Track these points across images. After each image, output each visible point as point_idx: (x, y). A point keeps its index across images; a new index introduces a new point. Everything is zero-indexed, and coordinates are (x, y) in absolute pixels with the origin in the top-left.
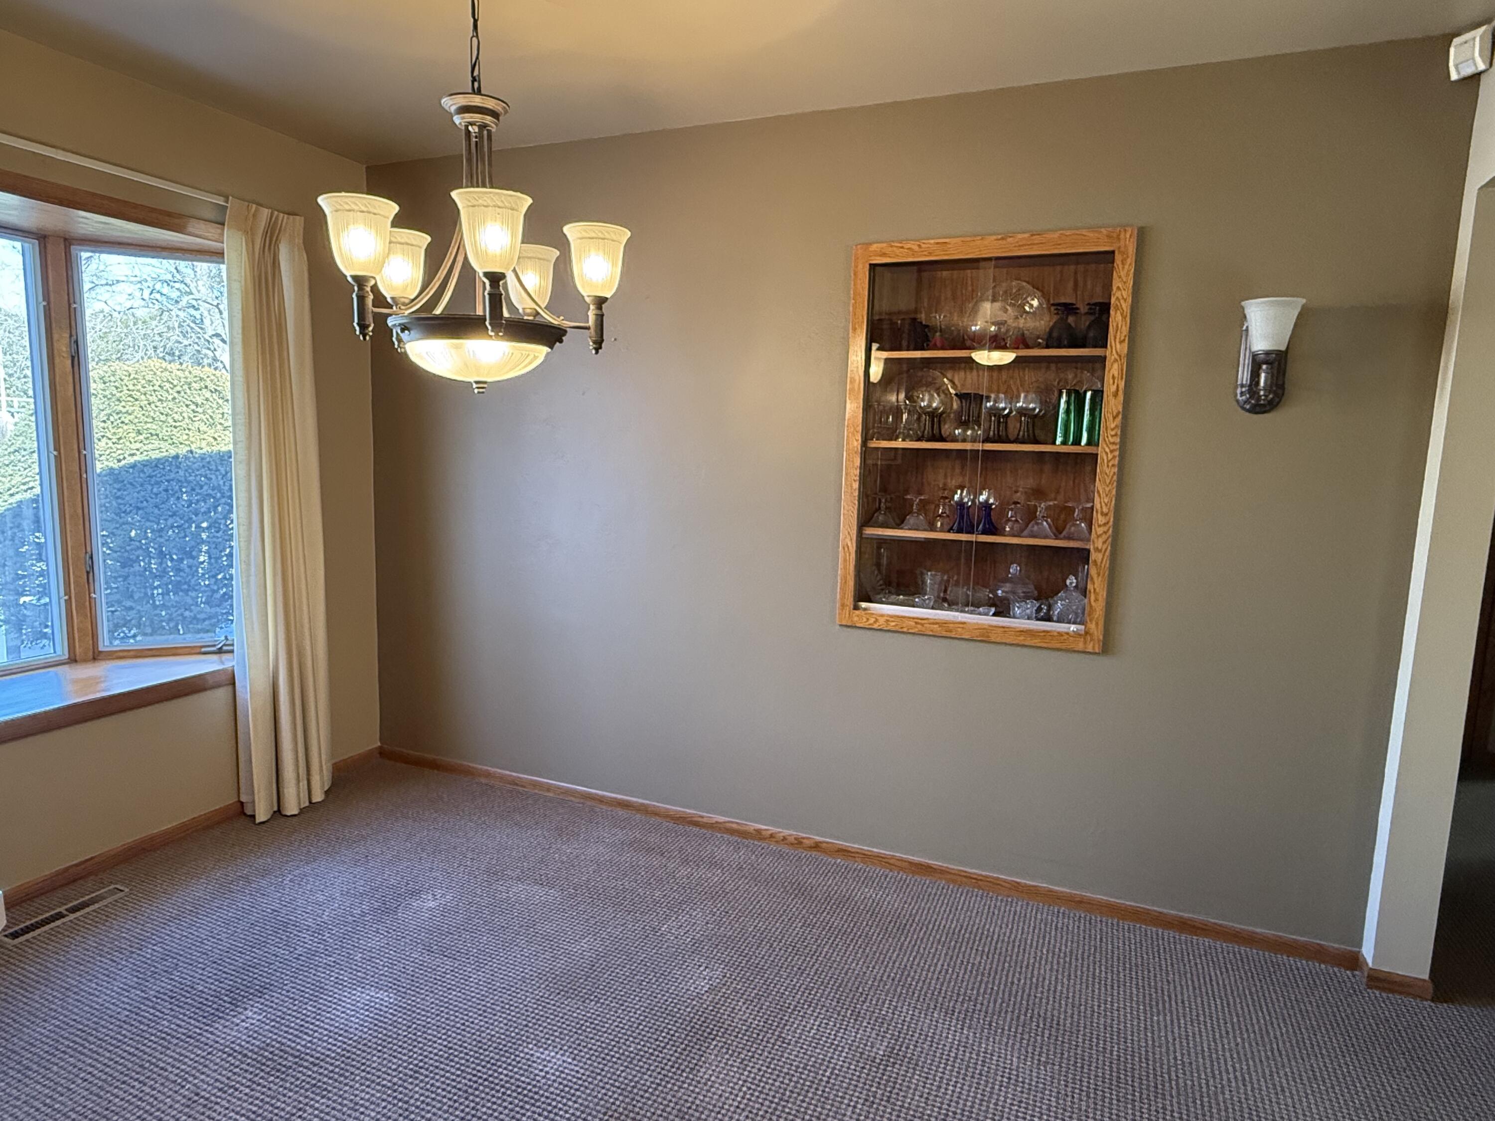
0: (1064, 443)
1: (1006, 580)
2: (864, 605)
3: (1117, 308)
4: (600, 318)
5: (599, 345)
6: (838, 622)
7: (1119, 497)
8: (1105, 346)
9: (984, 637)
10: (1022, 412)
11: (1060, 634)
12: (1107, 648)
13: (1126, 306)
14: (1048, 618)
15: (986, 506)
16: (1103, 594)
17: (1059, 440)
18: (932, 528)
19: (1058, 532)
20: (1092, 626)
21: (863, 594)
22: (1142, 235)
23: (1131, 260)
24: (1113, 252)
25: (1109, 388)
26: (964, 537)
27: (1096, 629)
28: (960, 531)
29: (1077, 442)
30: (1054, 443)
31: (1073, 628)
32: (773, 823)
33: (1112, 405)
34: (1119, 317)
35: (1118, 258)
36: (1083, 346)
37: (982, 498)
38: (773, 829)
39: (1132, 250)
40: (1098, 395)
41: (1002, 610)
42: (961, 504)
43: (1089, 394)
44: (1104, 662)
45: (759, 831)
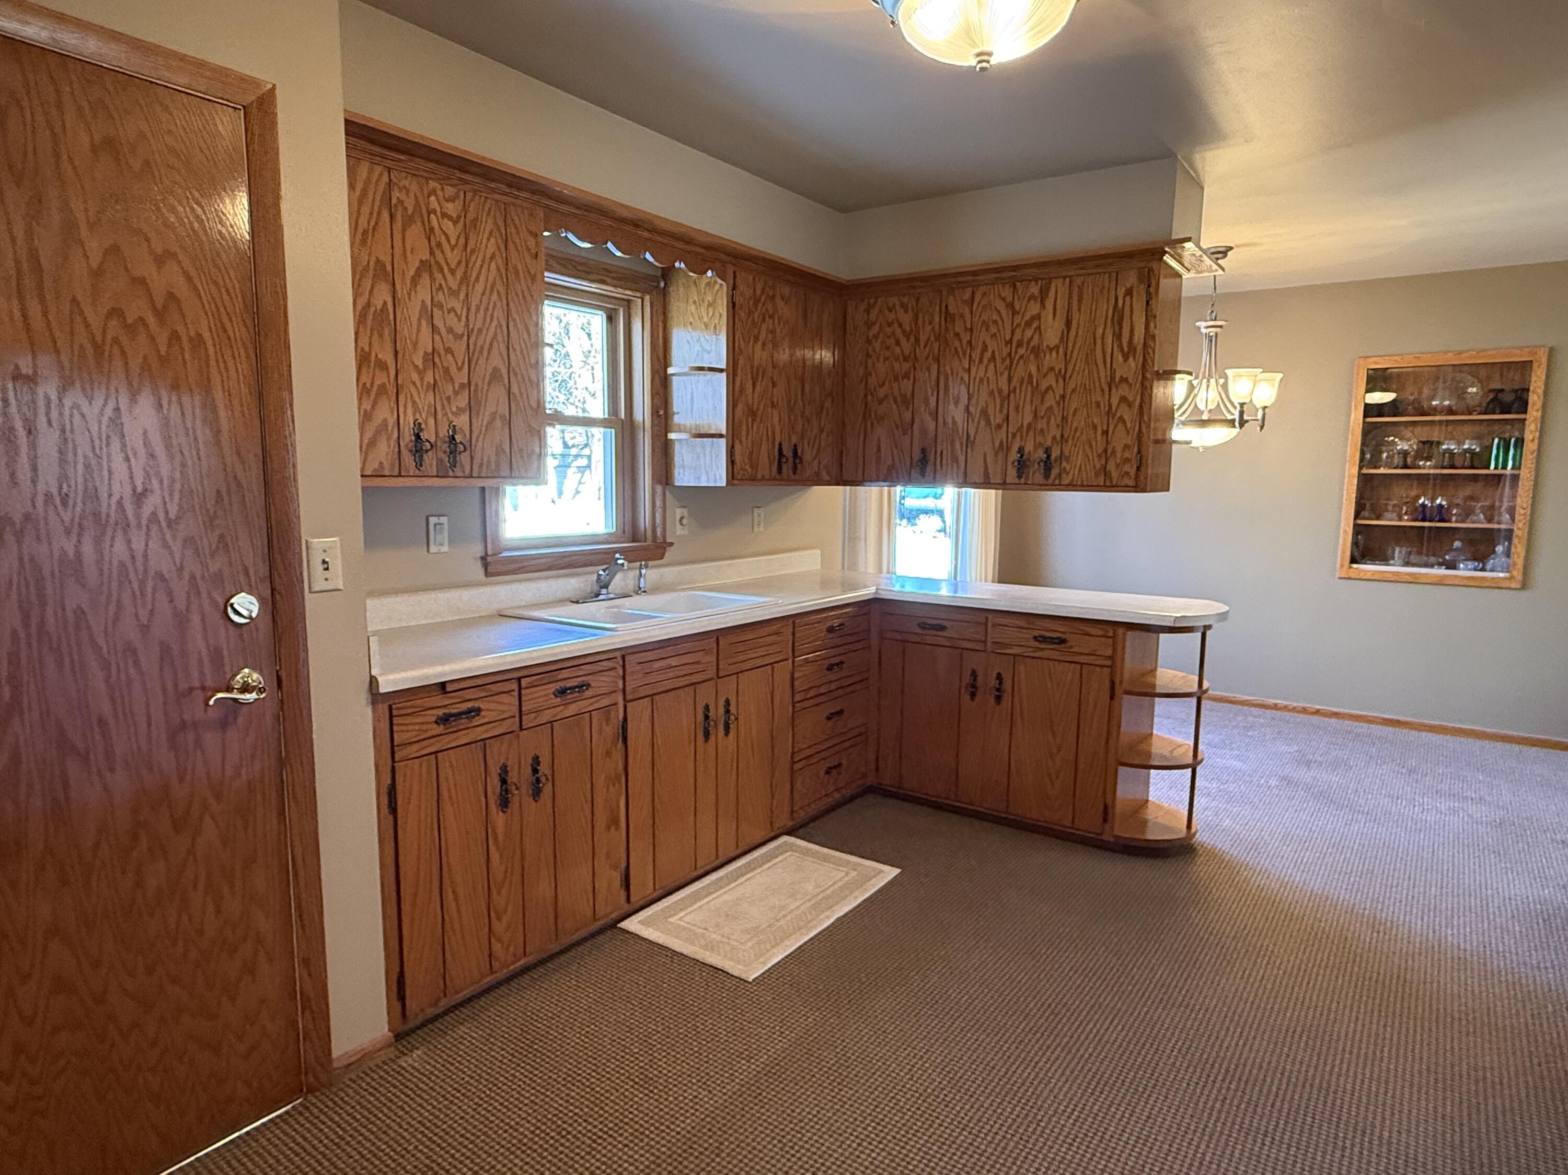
0: (1496, 468)
1: (1451, 550)
2: (1355, 566)
3: (1534, 392)
4: (1264, 415)
5: (1262, 427)
6: (1338, 575)
7: (1534, 497)
8: (1525, 412)
9: (1440, 582)
10: (1468, 451)
11: (1493, 578)
12: (1524, 586)
13: (1540, 391)
14: (1483, 569)
15: (1441, 506)
16: (1523, 554)
17: (1492, 466)
18: (1400, 519)
19: (1490, 521)
20: (1515, 573)
21: (1353, 560)
22: (1552, 352)
23: (1544, 366)
24: (1531, 362)
25: (1528, 436)
26: (1427, 524)
27: (1518, 574)
28: (1424, 520)
29: (1504, 467)
30: (1488, 468)
31: (1501, 575)
32: (1285, 699)
33: (1530, 446)
34: (1535, 398)
35: (1535, 365)
36: (1509, 413)
37: (1438, 501)
38: (1286, 703)
39: (1544, 360)
40: (1520, 442)
41: (1452, 566)
42: (1424, 506)
43: (1513, 440)
44: (1525, 594)
45: (1276, 705)
